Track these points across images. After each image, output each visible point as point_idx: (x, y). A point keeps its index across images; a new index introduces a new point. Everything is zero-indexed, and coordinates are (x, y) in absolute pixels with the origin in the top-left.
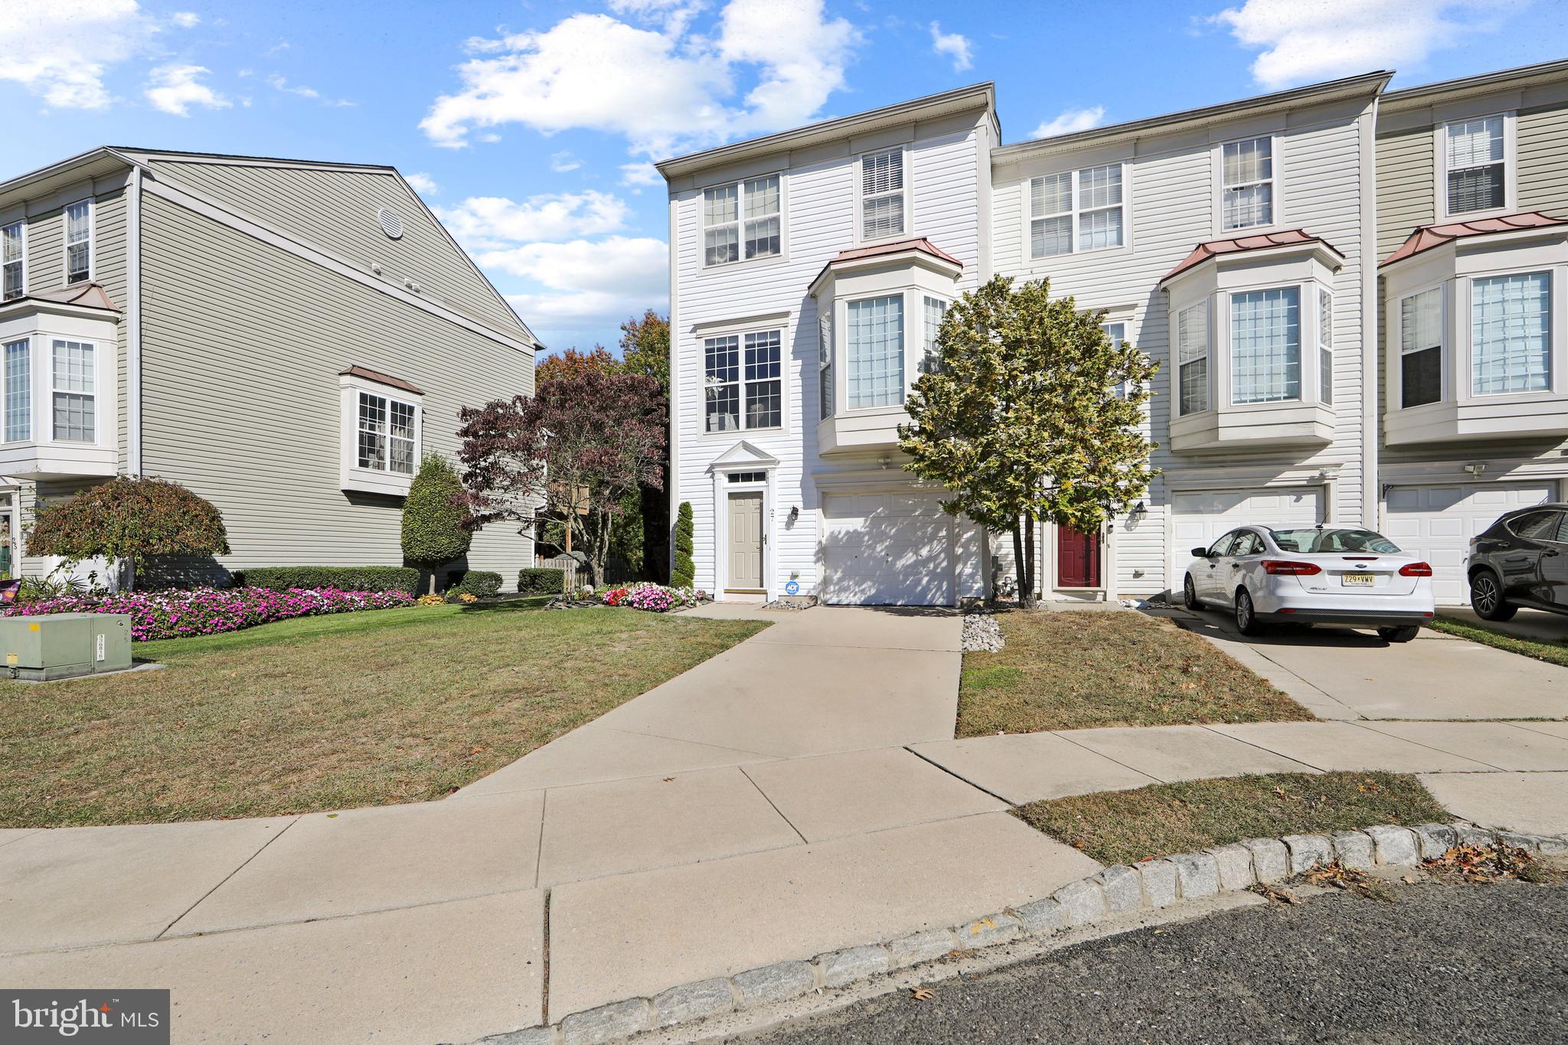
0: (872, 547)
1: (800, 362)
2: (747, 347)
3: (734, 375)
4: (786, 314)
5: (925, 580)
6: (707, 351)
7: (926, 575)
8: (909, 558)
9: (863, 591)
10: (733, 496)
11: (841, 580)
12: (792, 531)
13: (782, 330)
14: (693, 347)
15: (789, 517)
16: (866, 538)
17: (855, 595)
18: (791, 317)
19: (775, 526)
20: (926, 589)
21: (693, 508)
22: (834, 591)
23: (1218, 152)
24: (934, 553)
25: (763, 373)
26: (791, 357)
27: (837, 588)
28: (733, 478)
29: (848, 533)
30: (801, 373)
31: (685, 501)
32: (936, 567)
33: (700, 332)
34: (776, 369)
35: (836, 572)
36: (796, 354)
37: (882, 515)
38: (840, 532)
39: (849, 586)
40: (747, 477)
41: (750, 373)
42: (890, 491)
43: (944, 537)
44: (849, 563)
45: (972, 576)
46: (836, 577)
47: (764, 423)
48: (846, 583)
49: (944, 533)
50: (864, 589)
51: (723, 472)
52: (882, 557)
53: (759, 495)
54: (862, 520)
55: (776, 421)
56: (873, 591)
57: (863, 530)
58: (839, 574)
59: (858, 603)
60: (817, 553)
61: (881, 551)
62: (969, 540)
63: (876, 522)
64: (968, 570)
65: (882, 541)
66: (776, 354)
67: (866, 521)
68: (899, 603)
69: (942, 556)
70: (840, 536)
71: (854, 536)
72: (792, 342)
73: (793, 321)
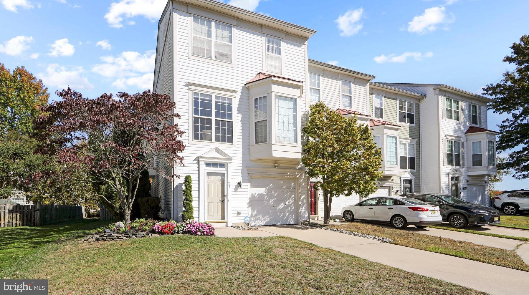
0: (268, 201)
1: (241, 115)
2: (216, 102)
3: (210, 114)
4: (235, 92)
5: (287, 214)
6: (195, 98)
7: (288, 212)
8: (282, 206)
9: (264, 220)
10: (209, 174)
11: (256, 215)
12: (237, 193)
13: (233, 99)
14: (187, 94)
15: (236, 186)
16: (266, 197)
17: (261, 222)
18: (236, 94)
19: (230, 190)
20: (288, 218)
21: (192, 179)
22: (253, 220)
23: (341, 82)
24: (290, 203)
25: (224, 116)
26: (237, 112)
27: (254, 219)
28: (208, 164)
29: (258, 194)
30: (241, 121)
31: (188, 175)
32: (291, 209)
33: (191, 87)
34: (230, 116)
35: (254, 212)
36: (239, 111)
37: (272, 187)
38: (255, 194)
39: (259, 218)
40: (215, 165)
41: (217, 115)
42: (274, 178)
43: (293, 197)
44: (259, 208)
45: (305, 212)
46: (254, 214)
47: (224, 140)
48: (258, 217)
49: (293, 196)
50: (265, 219)
51: (205, 161)
52: (272, 205)
53: (223, 175)
54: (264, 189)
55: (230, 140)
56: (269, 220)
57: (264, 193)
58: (255, 212)
59: (263, 225)
60: (249, 203)
61: (272, 202)
62: (303, 199)
63: (270, 190)
64: (303, 210)
65: (272, 198)
66: (230, 109)
67: (266, 190)
68: (278, 224)
69: (293, 205)
70: (256, 196)
71: (261, 196)
72: (237, 106)
73: (238, 95)
